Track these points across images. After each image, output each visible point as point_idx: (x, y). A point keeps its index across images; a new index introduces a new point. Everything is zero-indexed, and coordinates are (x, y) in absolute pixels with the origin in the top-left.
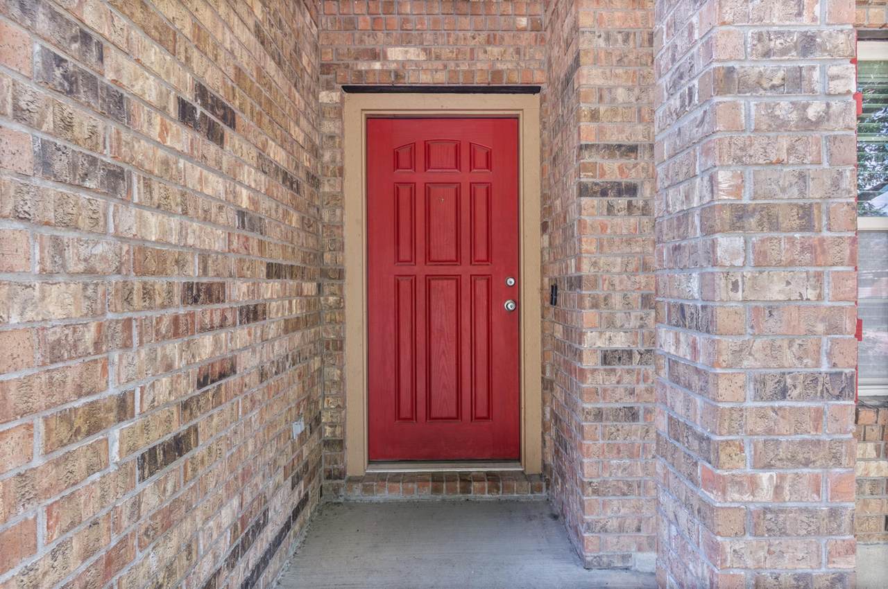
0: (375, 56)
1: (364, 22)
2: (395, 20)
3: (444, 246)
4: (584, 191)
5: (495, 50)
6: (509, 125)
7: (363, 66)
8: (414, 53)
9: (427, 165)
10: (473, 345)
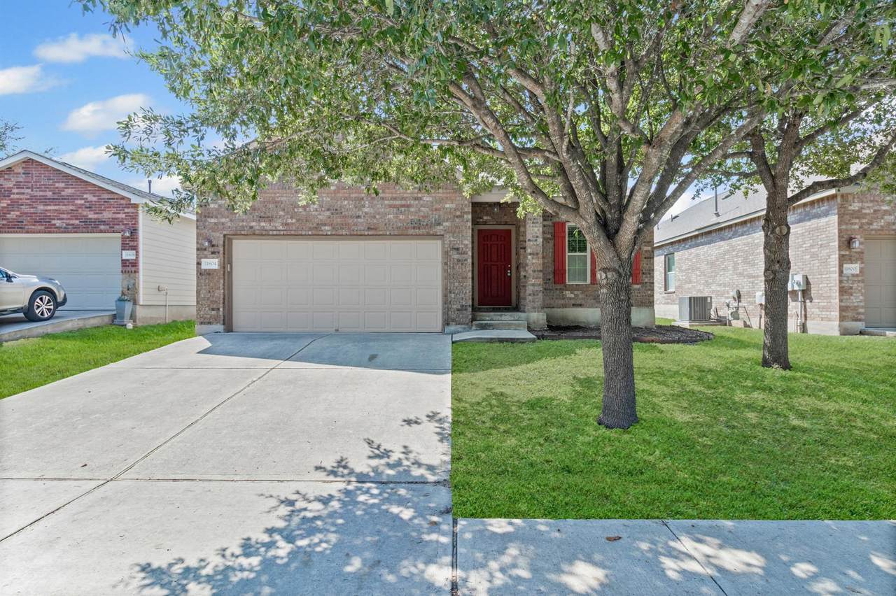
0: (481, 218)
1: (479, 211)
2: (485, 211)
3: (494, 257)
4: (521, 248)
5: (506, 217)
6: (509, 232)
7: (478, 220)
8: (489, 218)
9: (491, 240)
10: (501, 279)
